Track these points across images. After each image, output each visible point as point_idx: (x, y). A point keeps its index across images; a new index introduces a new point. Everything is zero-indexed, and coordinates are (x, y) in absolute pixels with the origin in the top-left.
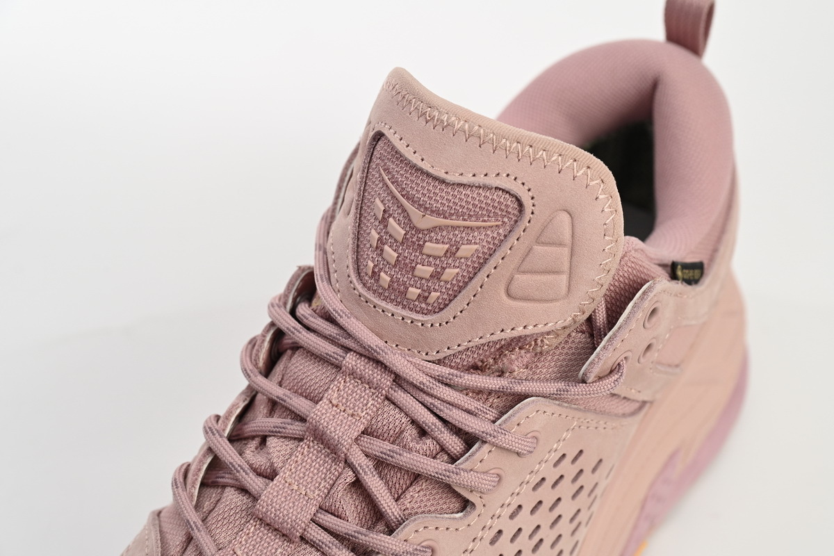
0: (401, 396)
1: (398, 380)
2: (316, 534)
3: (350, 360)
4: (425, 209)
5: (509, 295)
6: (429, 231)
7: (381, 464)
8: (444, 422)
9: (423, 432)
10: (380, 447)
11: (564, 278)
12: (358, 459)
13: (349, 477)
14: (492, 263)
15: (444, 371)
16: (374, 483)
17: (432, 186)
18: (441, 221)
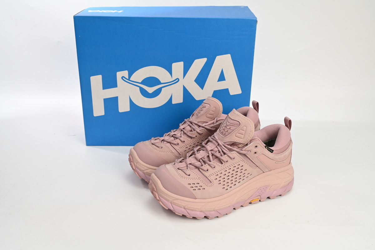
0: (218, 147)
1: (219, 144)
2: (201, 160)
3: (214, 141)
4: (229, 122)
5: (235, 136)
6: (228, 125)
7: (213, 155)
8: (223, 151)
9: (219, 152)
10: (213, 152)
11: (243, 136)
12: (210, 152)
13: (208, 155)
14: (234, 131)
15: (224, 144)
16: (211, 156)
17: (230, 120)
18: (230, 124)
